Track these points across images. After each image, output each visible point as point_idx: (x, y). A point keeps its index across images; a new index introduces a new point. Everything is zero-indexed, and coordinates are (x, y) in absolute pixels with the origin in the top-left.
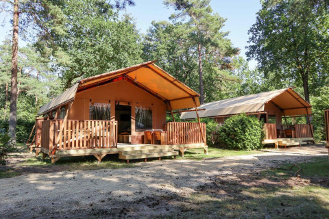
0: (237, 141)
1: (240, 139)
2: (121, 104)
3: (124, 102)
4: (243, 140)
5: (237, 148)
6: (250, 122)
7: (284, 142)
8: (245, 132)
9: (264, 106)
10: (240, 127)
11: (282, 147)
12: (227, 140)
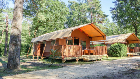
0: (117, 54)
1: (119, 53)
2: (76, 38)
3: (77, 38)
4: (120, 53)
5: (117, 56)
6: (122, 46)
7: (132, 54)
8: (120, 50)
9: (125, 40)
10: (118, 48)
11: (131, 56)
12: (113, 53)
